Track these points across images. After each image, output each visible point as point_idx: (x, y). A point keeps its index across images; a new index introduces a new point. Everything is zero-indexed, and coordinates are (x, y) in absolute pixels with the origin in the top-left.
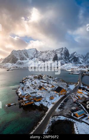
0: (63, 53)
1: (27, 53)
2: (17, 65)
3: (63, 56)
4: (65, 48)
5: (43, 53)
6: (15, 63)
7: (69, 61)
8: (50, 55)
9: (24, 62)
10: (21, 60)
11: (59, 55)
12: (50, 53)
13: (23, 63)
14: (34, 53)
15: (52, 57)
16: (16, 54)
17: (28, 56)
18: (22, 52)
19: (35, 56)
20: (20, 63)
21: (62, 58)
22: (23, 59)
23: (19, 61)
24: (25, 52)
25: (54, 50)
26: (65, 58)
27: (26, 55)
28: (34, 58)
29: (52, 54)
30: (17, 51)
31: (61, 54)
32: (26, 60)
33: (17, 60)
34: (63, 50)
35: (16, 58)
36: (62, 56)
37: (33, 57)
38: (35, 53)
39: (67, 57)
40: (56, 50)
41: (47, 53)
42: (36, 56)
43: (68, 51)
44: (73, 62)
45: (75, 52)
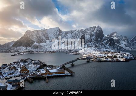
0: (93, 33)
1: (46, 34)
2: (32, 50)
4: (98, 27)
5: (68, 33)
6: (30, 47)
7: (102, 44)
10: (38, 42)
11: (87, 37)
12: (77, 33)
13: (41, 46)
14: (56, 33)
16: (32, 35)
17: (47, 38)
18: (41, 33)
20: (37, 47)
22: (41, 41)
23: (36, 43)
24: (44, 33)
26: (97, 40)
27: (45, 37)
29: (80, 34)
30: (33, 31)
31: (91, 35)
32: (45, 42)
33: (33, 42)
34: (95, 29)
35: (31, 40)
36: (92, 37)
38: (58, 33)
39: (99, 39)
40: (86, 29)
41: (73, 34)
43: (102, 30)
44: (107, 45)
45: (115, 33)
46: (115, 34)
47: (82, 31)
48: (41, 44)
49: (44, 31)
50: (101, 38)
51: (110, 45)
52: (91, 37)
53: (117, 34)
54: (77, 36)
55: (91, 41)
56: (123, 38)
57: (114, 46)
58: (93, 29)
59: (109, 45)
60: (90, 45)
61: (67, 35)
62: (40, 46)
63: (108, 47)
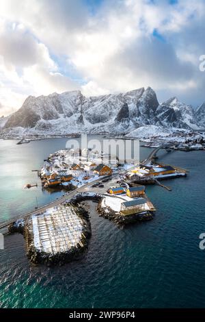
0: (141, 100)
1: (59, 102)
2: (37, 132)
3: (142, 108)
4: (149, 89)
5: (95, 101)
6: (33, 126)
7: (157, 120)
8: (112, 104)
9: (52, 124)
10: (45, 118)
11: (132, 107)
12: (112, 100)
13: (50, 126)
14: (75, 100)
15: (116, 111)
16: (35, 105)
17: (60, 110)
18: (49, 101)
19: (77, 109)
20: (45, 127)
21: (139, 113)
22: (49, 116)
23: (42, 120)
24: (54, 100)
25: (121, 94)
26: (147, 112)
27: (56, 107)
28: (76, 114)
29: (117, 102)
30: (37, 98)
31: (138, 104)
32: (58, 118)
33: (37, 118)
34: (144, 93)
35: (34, 115)
36: (140, 108)
37: (72, 110)
38: (78, 101)
39: (151, 111)
40: (128, 94)
41: (105, 102)
42: (80, 109)
43: (155, 95)
44: (164, 122)
45: (174, 99)
46: (174, 102)
47: (120, 96)
48: (50, 121)
49: (54, 97)
50: (155, 109)
51: (169, 120)
52: (138, 107)
53: (177, 101)
54: (113, 107)
55: (139, 114)
56: (187, 108)
57: (175, 123)
58: (140, 93)
59: (167, 122)
60: (138, 122)
61: (95, 103)
62: (50, 124)
63: (166, 124)
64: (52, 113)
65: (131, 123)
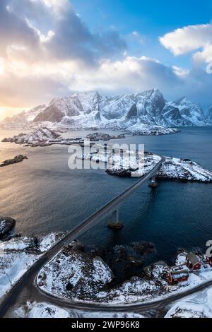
0: (149, 101)
1: (80, 101)
2: (63, 125)
3: (149, 108)
4: (158, 91)
5: (110, 100)
6: (59, 121)
7: (162, 118)
8: (125, 103)
9: (75, 119)
10: (68, 115)
11: (140, 106)
12: (125, 100)
13: (73, 121)
14: (93, 100)
15: (128, 109)
16: (60, 105)
17: (81, 108)
18: (71, 100)
19: (95, 107)
20: (69, 122)
22: (72, 113)
23: (66, 117)
24: (75, 100)
25: (134, 95)
26: (154, 111)
27: (77, 106)
28: (94, 111)
29: (129, 101)
31: (146, 104)
32: (79, 114)
33: (62, 115)
34: (153, 94)
35: (60, 112)
36: (147, 108)
37: (91, 108)
38: (95, 100)
39: (157, 110)
40: (139, 94)
41: (119, 101)
42: (97, 107)
43: (162, 96)
44: (169, 119)
47: (132, 96)
48: (73, 117)
50: (161, 109)
51: (173, 118)
52: (145, 107)
54: (126, 105)
55: (146, 113)
58: (150, 94)
59: (171, 119)
60: (144, 119)
61: (110, 102)
63: (170, 121)
64: (74, 111)
65: (138, 120)
